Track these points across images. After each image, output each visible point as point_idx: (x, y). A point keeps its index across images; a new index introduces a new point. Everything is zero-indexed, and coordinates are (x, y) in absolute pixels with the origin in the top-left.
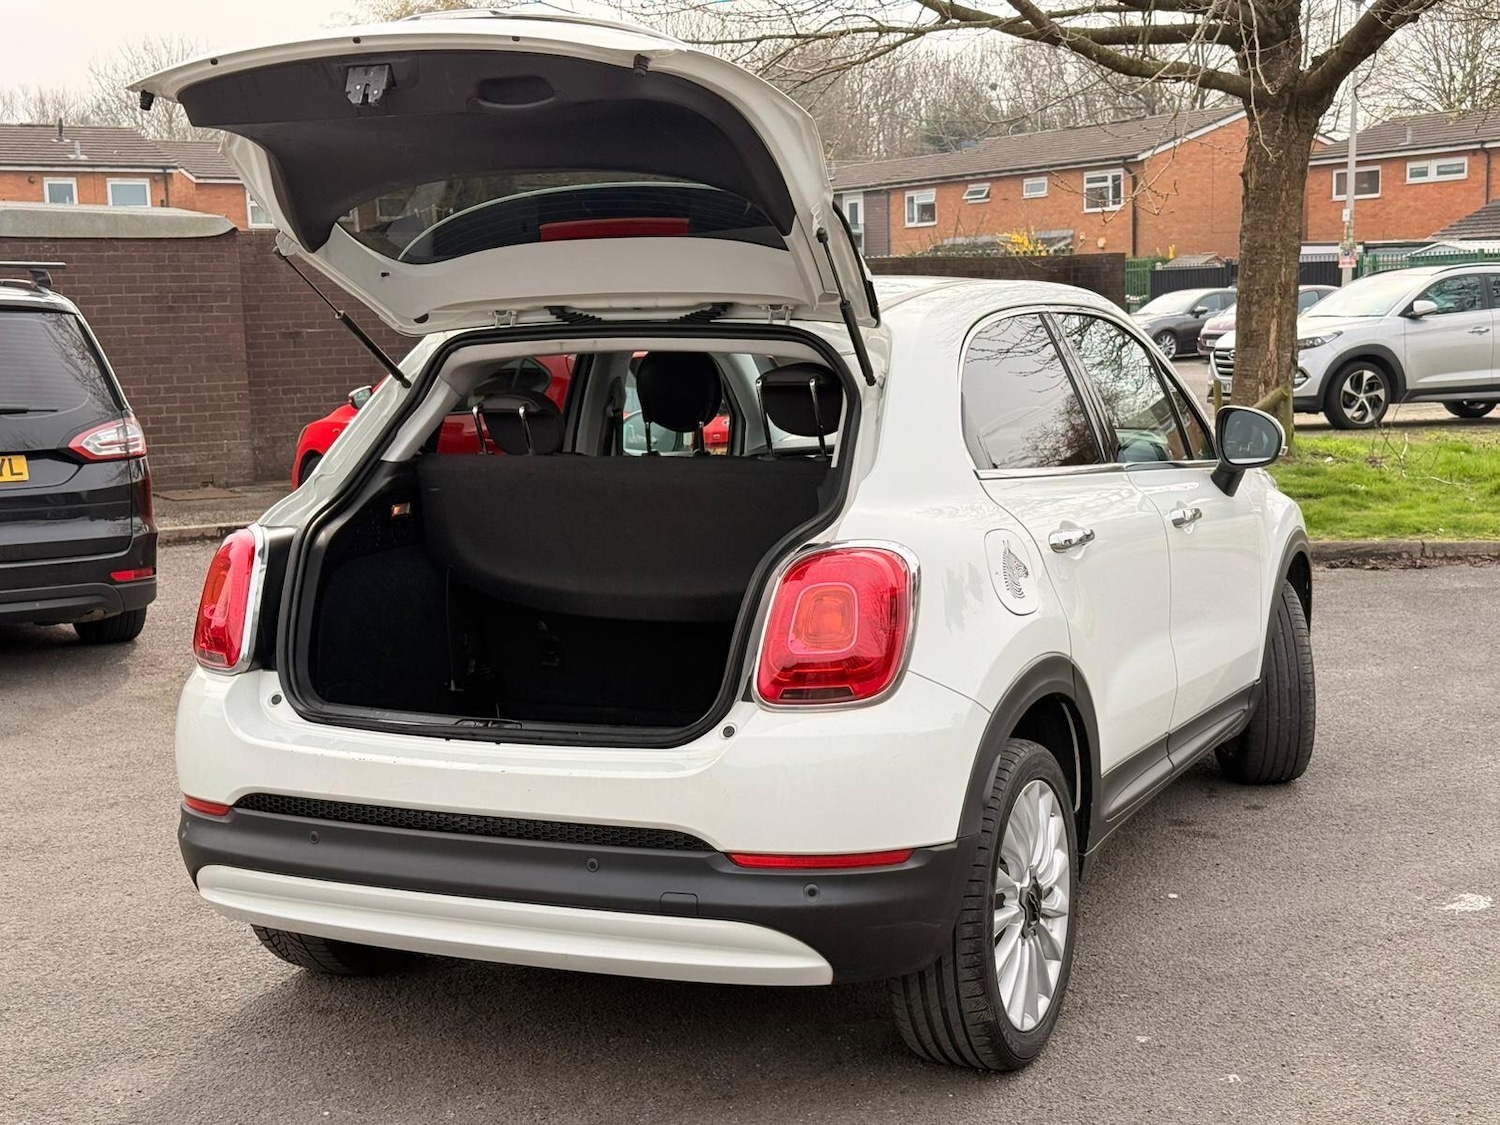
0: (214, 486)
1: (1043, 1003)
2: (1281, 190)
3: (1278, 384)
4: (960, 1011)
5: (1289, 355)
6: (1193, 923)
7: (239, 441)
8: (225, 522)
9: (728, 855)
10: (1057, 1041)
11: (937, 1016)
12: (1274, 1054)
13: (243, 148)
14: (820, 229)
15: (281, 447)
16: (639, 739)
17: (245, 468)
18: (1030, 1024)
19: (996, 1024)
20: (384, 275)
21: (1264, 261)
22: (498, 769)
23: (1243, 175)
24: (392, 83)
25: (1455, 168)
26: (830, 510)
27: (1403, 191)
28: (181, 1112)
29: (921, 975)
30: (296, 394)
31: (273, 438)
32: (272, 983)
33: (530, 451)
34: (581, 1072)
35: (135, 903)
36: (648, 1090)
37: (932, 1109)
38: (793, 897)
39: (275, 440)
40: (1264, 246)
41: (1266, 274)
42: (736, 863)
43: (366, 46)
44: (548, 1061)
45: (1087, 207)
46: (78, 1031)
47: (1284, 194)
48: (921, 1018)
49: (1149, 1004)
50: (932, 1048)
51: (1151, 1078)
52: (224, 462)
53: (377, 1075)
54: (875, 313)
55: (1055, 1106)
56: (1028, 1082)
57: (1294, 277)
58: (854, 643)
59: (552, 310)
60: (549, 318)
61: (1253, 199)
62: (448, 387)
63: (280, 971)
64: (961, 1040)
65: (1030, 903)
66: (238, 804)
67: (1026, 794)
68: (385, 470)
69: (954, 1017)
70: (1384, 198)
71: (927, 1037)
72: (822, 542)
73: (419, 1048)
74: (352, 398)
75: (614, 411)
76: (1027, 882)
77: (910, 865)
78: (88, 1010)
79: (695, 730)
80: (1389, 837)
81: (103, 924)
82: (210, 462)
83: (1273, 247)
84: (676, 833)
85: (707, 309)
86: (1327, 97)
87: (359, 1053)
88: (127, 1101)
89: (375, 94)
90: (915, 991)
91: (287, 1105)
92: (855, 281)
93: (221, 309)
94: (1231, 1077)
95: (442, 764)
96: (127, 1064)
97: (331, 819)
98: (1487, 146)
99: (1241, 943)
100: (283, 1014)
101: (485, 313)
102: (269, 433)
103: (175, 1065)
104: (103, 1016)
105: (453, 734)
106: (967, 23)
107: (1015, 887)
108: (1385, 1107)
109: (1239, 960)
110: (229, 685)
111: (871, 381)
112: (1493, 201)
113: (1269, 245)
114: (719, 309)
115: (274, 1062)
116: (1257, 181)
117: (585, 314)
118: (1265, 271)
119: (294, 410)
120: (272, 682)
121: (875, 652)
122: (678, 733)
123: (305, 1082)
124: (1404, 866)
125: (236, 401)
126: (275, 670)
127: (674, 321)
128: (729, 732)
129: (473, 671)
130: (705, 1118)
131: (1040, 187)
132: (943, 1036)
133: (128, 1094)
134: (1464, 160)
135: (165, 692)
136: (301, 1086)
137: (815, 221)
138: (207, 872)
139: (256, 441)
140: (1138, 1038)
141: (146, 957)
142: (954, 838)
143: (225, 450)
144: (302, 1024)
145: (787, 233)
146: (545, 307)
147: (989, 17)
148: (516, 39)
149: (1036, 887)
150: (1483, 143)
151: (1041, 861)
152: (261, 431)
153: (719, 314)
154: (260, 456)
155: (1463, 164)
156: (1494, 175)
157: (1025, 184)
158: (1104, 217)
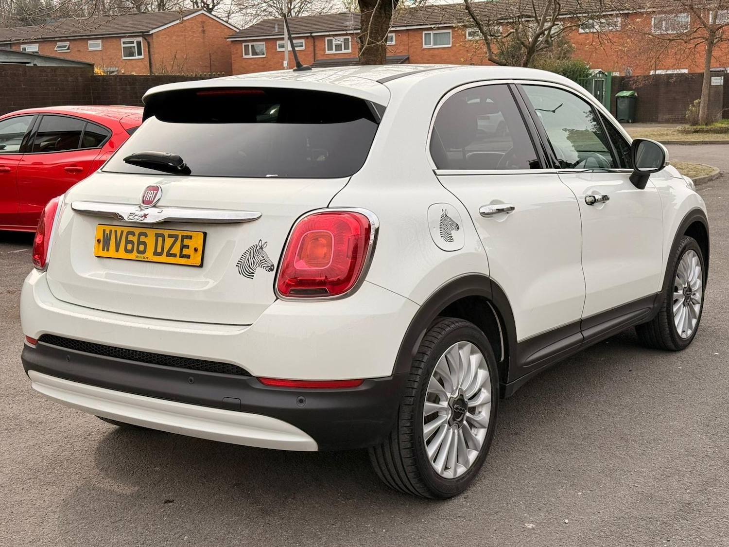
25: (299, 45)
27: (276, 54)
45: (124, 57)
70: (267, 58)
98: (313, 35)
112: (317, 60)
131: (98, 45)
134: (303, 41)
150: (311, 33)
155: (302, 43)
156: (317, 48)
157: (89, 43)
158: (134, 62)
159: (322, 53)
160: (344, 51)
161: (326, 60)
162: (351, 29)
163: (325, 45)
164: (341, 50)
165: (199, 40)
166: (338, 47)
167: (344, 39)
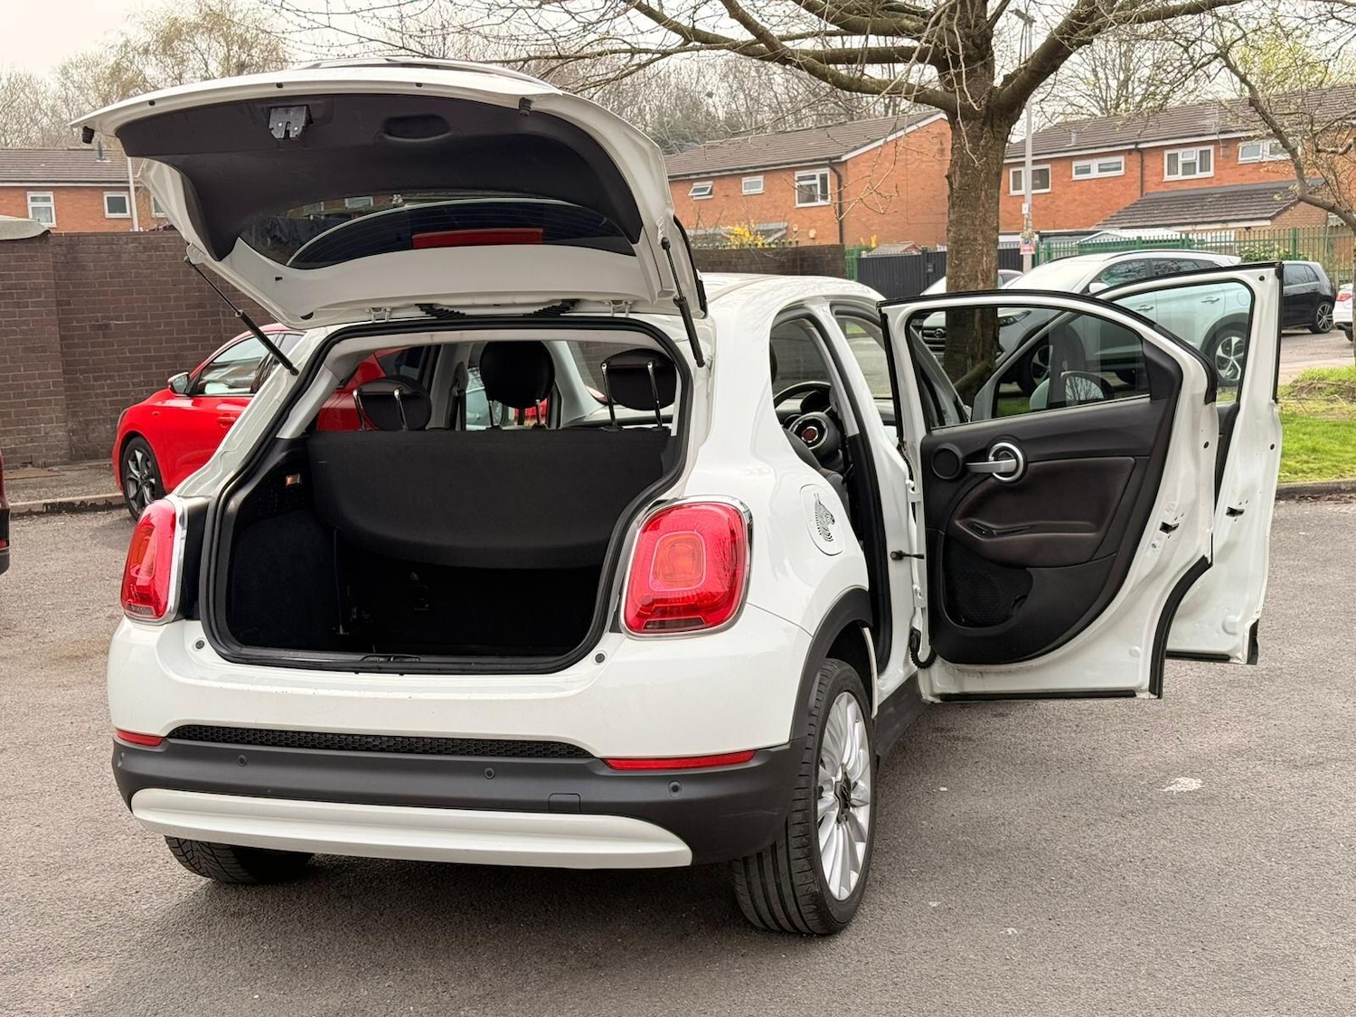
0: (33, 466)
1: (854, 877)
2: (981, 190)
3: (983, 357)
4: (792, 885)
5: (991, 333)
6: (963, 810)
7: (55, 424)
8: (48, 498)
9: (604, 760)
10: (865, 909)
11: (772, 889)
12: (1041, 911)
13: (160, 171)
14: (664, 238)
15: (94, 429)
16: (525, 667)
17: (61, 449)
18: (845, 894)
19: (821, 895)
20: (277, 279)
21: (969, 252)
22: (405, 696)
23: (948, 177)
24: (309, 121)
25: (1114, 166)
26: (674, 471)
27: (1070, 186)
28: (128, 1002)
29: (759, 856)
30: (106, 380)
31: (86, 421)
32: (185, 894)
33: (405, 427)
34: (470, 953)
35: (45, 832)
36: (530, 965)
37: (770, 968)
38: (659, 793)
39: (87, 423)
40: (968, 239)
41: (970, 263)
42: (611, 767)
43: (286, 91)
44: (440, 945)
45: (799, 202)
46: (21, 940)
47: (983, 193)
48: (759, 892)
49: (936, 876)
50: (767, 917)
51: (945, 934)
52: (42, 444)
53: (295, 964)
54: (704, 307)
55: (870, 960)
56: (844, 941)
57: (994, 265)
58: (703, 581)
59: (421, 306)
60: (417, 314)
61: (957, 197)
62: (331, 373)
63: (188, 883)
64: (792, 909)
65: (842, 794)
66: (171, 735)
67: (837, 704)
68: (280, 446)
69: (787, 890)
70: (1053, 193)
71: (763, 908)
72: (670, 498)
73: (325, 940)
74: (171, 384)
75: (458, 392)
76: (840, 776)
77: (753, 764)
78: (25, 923)
79: (570, 658)
80: (1113, 734)
81: (21, 851)
82: (30, 445)
83: (975, 239)
84: (560, 743)
85: (558, 304)
86: (1017, 110)
87: (274, 947)
88: (78, 995)
89: (296, 130)
90: (754, 869)
91: (221, 991)
92: (688, 281)
93: (36, 304)
94: (1010, 931)
95: (356, 694)
96: (71, 966)
97: (257, 744)
98: (1141, 146)
99: (1003, 824)
100: (200, 918)
101: (363, 310)
102: (81, 416)
103: (114, 964)
104: (40, 927)
105: (362, 668)
106: (709, 45)
107: (831, 780)
108: (1135, 948)
109: (1004, 838)
110: (159, 634)
111: (700, 363)
112: (1147, 194)
113: (972, 237)
114: (568, 305)
115: (201, 958)
116: (961, 182)
117: (450, 310)
118: (970, 260)
119: (105, 395)
120: (196, 630)
121: (720, 587)
122: (556, 661)
123: (232, 972)
124: (1127, 758)
125: (52, 388)
126: (199, 619)
127: (529, 315)
128: (600, 658)
129: (355, 617)
130: (582, 984)
131: (757, 185)
132: (777, 908)
133: (78, 990)
134: (1121, 159)
135: (24, 652)
136: (229, 975)
137: (660, 231)
138: (142, 796)
139: (70, 424)
140: (931, 903)
141: (66, 877)
142: (787, 740)
143: (43, 434)
144: (219, 926)
145: (635, 242)
146: (416, 305)
147: (727, 40)
148: (419, 85)
149: (847, 781)
150: (1137, 143)
151: (849, 759)
152: (74, 414)
153: (568, 309)
154: (74, 438)
155: (1120, 163)
156: (1147, 172)
157: (743, 182)
158: (813, 211)
159: (1156, 179)
160: (1199, 175)
161: (1164, 192)
162: (1212, 132)
163: (1163, 164)
164: (1195, 173)
165: (932, 166)
166: (1189, 167)
167: (1201, 152)
